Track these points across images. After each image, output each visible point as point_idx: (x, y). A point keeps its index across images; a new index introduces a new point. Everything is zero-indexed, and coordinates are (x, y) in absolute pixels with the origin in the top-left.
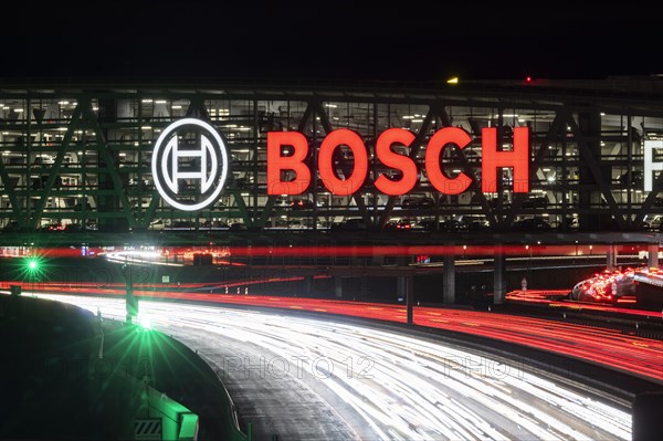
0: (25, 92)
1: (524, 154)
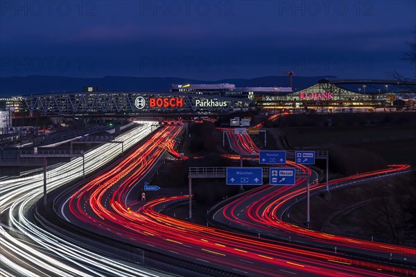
1: (182, 102)
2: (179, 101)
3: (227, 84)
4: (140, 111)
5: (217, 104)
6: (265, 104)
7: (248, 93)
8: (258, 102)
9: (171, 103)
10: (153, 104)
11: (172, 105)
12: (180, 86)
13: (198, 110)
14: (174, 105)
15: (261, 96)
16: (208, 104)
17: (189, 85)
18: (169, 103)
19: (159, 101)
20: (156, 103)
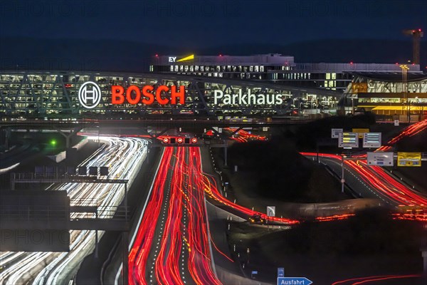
1: (183, 93)
2: (176, 92)
3: (276, 56)
4: (89, 114)
5: (262, 100)
6: (375, 100)
7: (324, 76)
8: (360, 95)
9: (158, 98)
10: (118, 98)
11: (160, 101)
12: (172, 59)
13: (220, 113)
14: (167, 101)
15: (365, 82)
16: (242, 99)
17: (192, 57)
18: (155, 96)
19: (132, 92)
20: (125, 97)
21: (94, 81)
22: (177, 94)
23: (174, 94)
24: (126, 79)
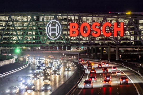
0: (20, 14)
1: (123, 29)
2: (117, 27)
11: (105, 34)
18: (101, 31)
19: (84, 27)
20: (79, 31)
21: (57, 20)
22: (118, 29)
23: (116, 29)
24: (80, 18)
